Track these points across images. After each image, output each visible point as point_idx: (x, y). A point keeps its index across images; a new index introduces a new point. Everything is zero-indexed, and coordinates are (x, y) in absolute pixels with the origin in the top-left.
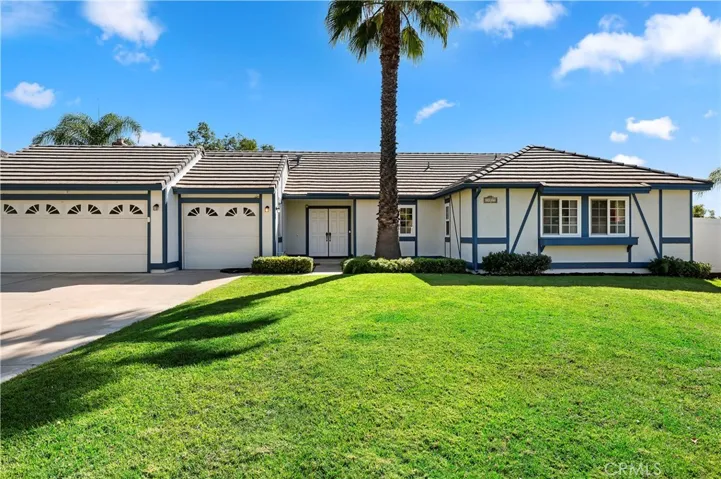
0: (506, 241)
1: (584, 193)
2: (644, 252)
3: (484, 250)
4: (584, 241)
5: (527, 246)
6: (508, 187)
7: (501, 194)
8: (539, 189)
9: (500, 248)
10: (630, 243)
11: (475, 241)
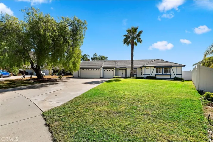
1: (163, 67)
3: (146, 76)
4: (163, 74)
5: (153, 75)
6: (150, 66)
7: (149, 67)
8: (155, 67)
9: (149, 75)
10: (171, 75)
11: (145, 74)
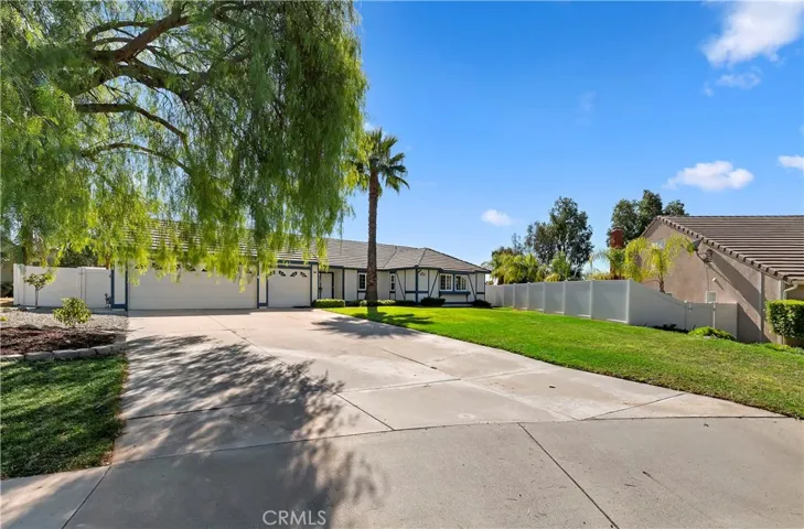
0: (427, 292)
1: (454, 273)
2: (471, 298)
3: (421, 296)
4: (453, 293)
5: (435, 295)
6: (429, 269)
7: (426, 272)
8: (440, 270)
9: (426, 295)
10: (467, 294)
11: (417, 292)
